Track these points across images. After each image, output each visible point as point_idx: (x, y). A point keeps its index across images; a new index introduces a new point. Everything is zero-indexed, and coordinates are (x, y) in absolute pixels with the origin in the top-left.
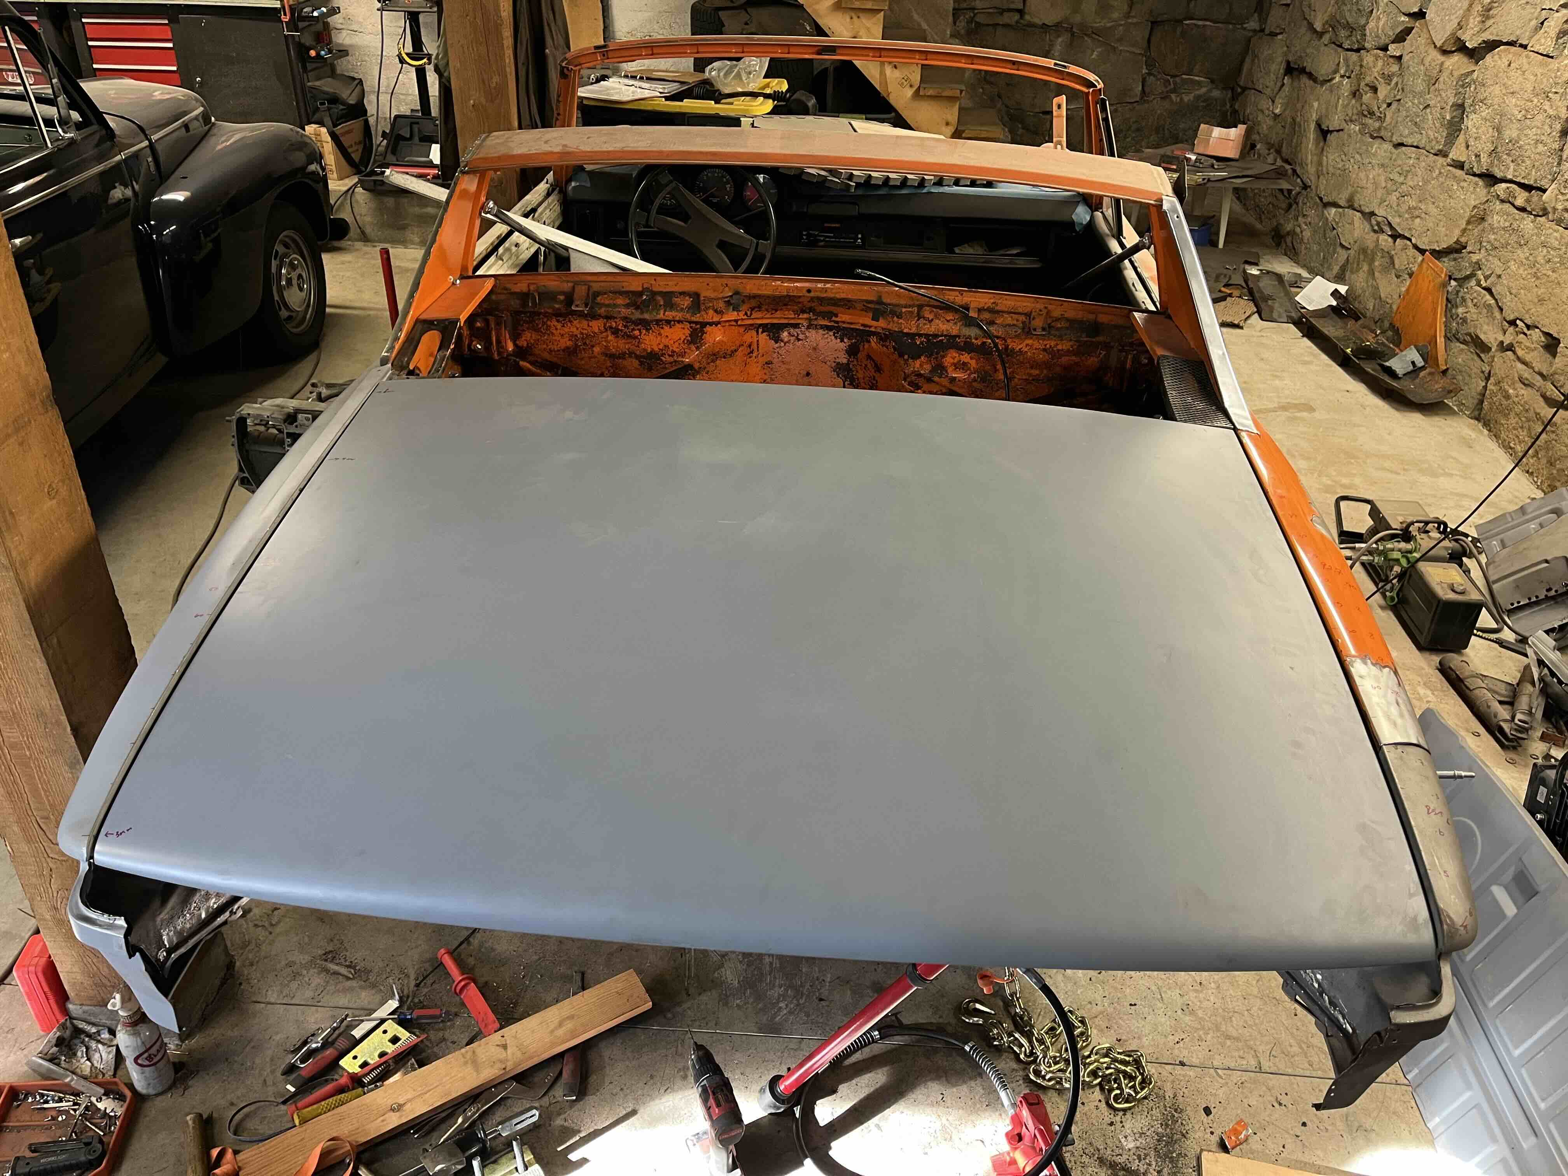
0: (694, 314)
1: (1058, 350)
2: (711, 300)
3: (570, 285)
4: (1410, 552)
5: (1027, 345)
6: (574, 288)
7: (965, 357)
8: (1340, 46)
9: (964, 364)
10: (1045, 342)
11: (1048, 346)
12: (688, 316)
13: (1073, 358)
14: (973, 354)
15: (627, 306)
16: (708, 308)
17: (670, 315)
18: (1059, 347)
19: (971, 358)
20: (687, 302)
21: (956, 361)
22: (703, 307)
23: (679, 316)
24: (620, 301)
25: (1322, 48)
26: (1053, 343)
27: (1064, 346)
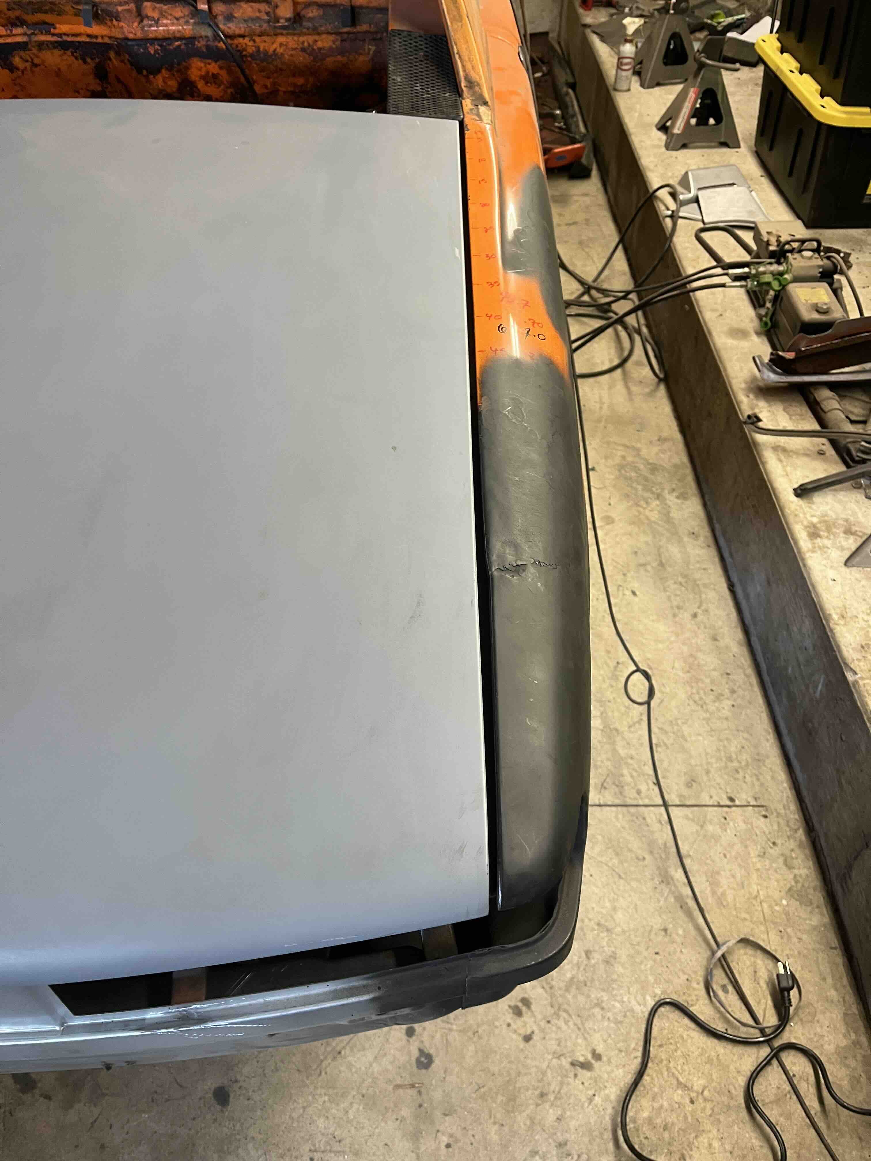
1: (320, 49)
4: (781, 274)
5: (281, 45)
7: (213, 68)
9: (215, 76)
10: (302, 39)
11: (306, 44)
13: (339, 58)
14: (220, 63)
18: (320, 44)
19: (221, 68)
21: (203, 73)
26: (310, 39)
27: (325, 42)
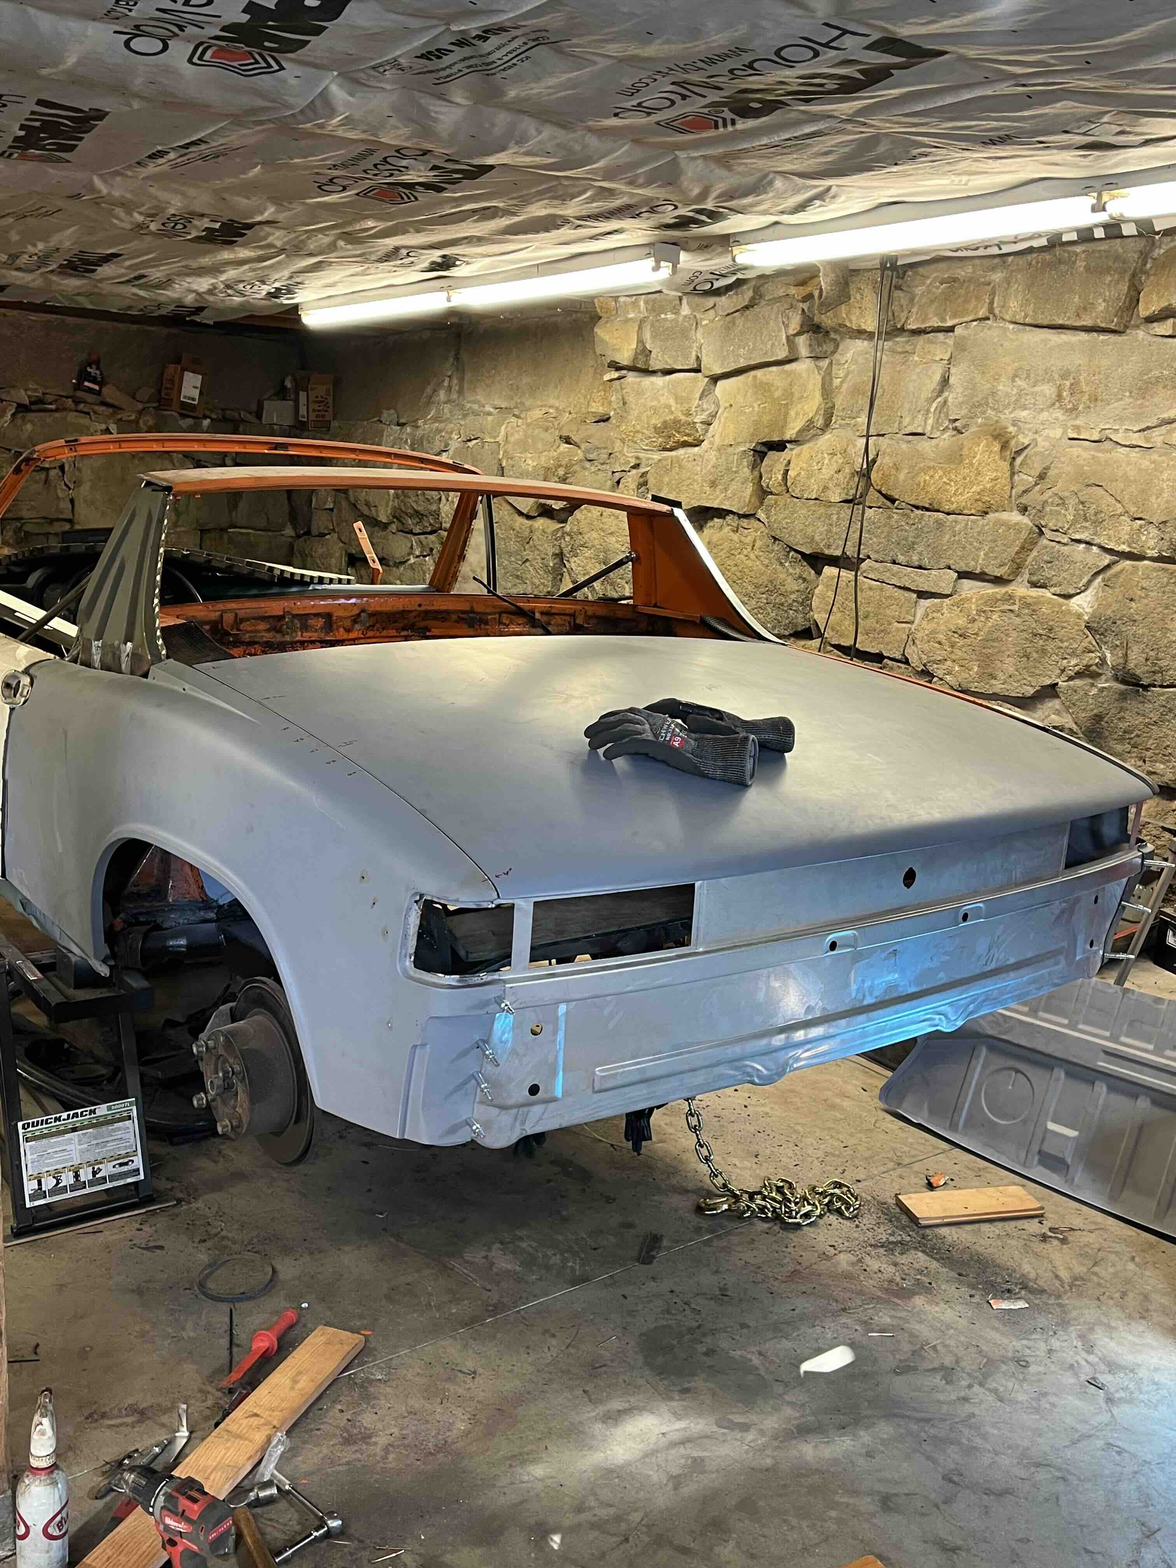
0: (327, 633)
2: (341, 618)
3: (218, 613)
6: (222, 616)
8: (411, 532)
12: (322, 635)
15: (268, 630)
16: (338, 627)
17: (307, 636)
20: (321, 622)
22: (335, 626)
23: (315, 636)
24: (262, 626)
25: (391, 536)
